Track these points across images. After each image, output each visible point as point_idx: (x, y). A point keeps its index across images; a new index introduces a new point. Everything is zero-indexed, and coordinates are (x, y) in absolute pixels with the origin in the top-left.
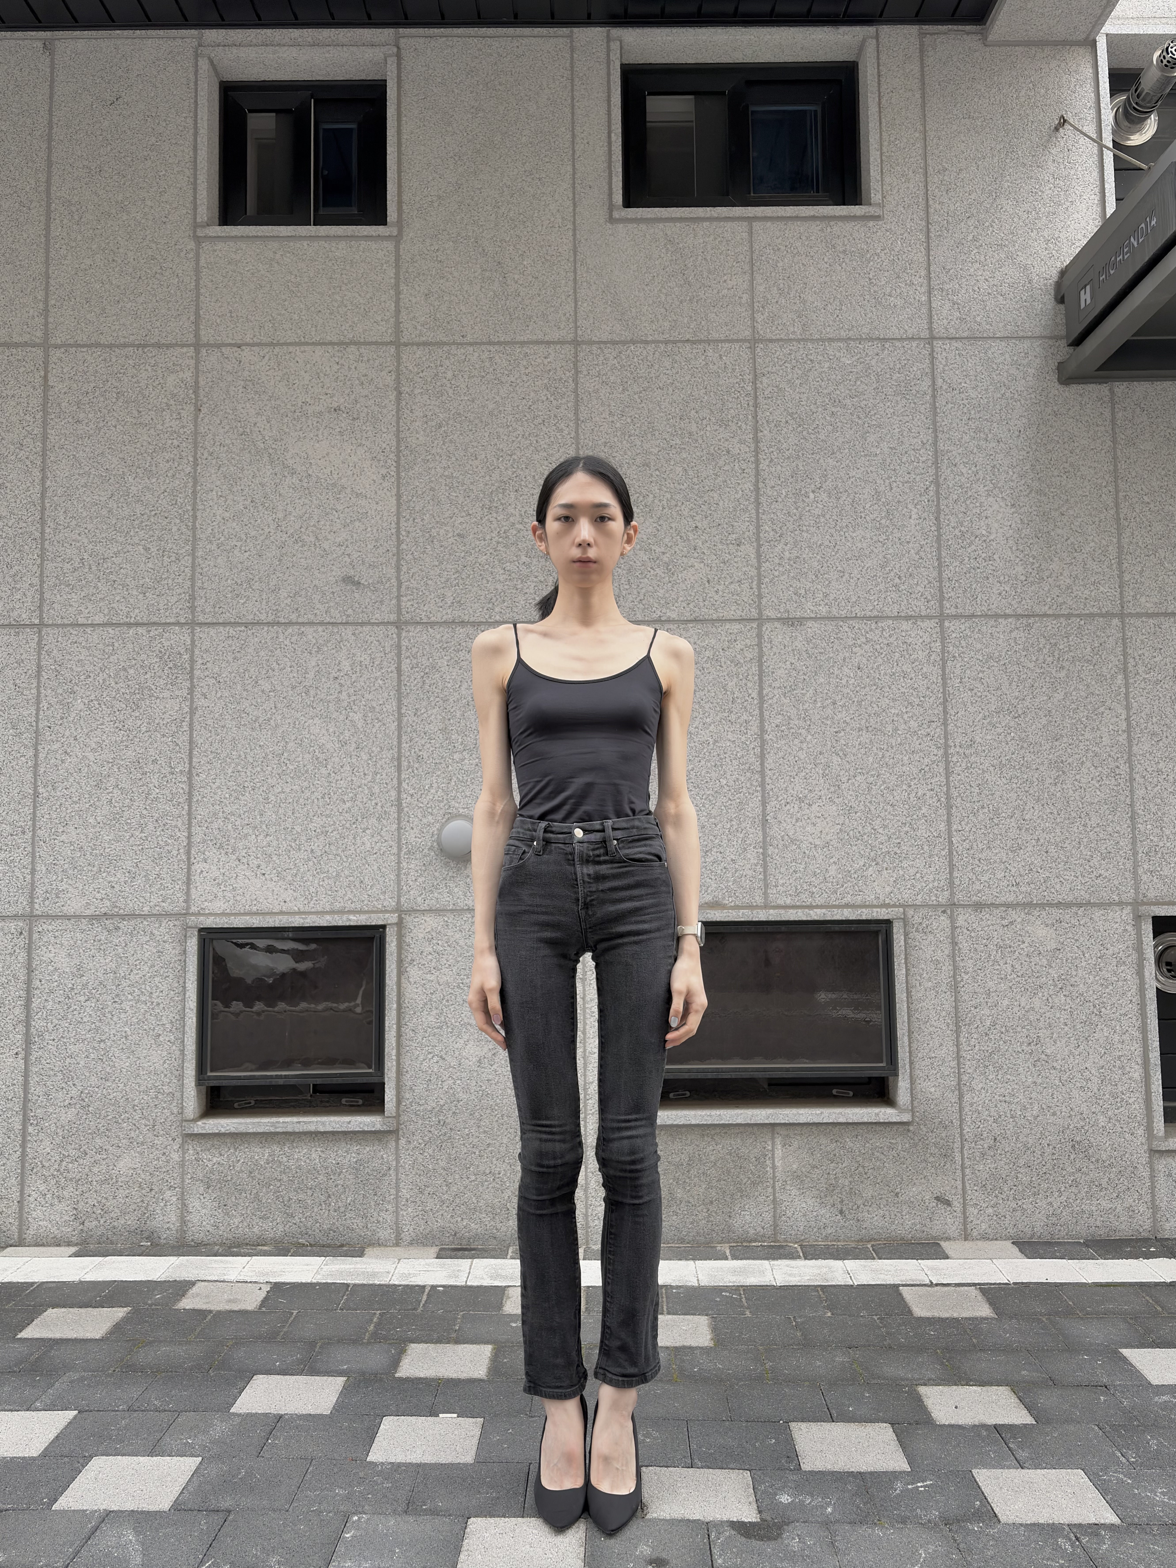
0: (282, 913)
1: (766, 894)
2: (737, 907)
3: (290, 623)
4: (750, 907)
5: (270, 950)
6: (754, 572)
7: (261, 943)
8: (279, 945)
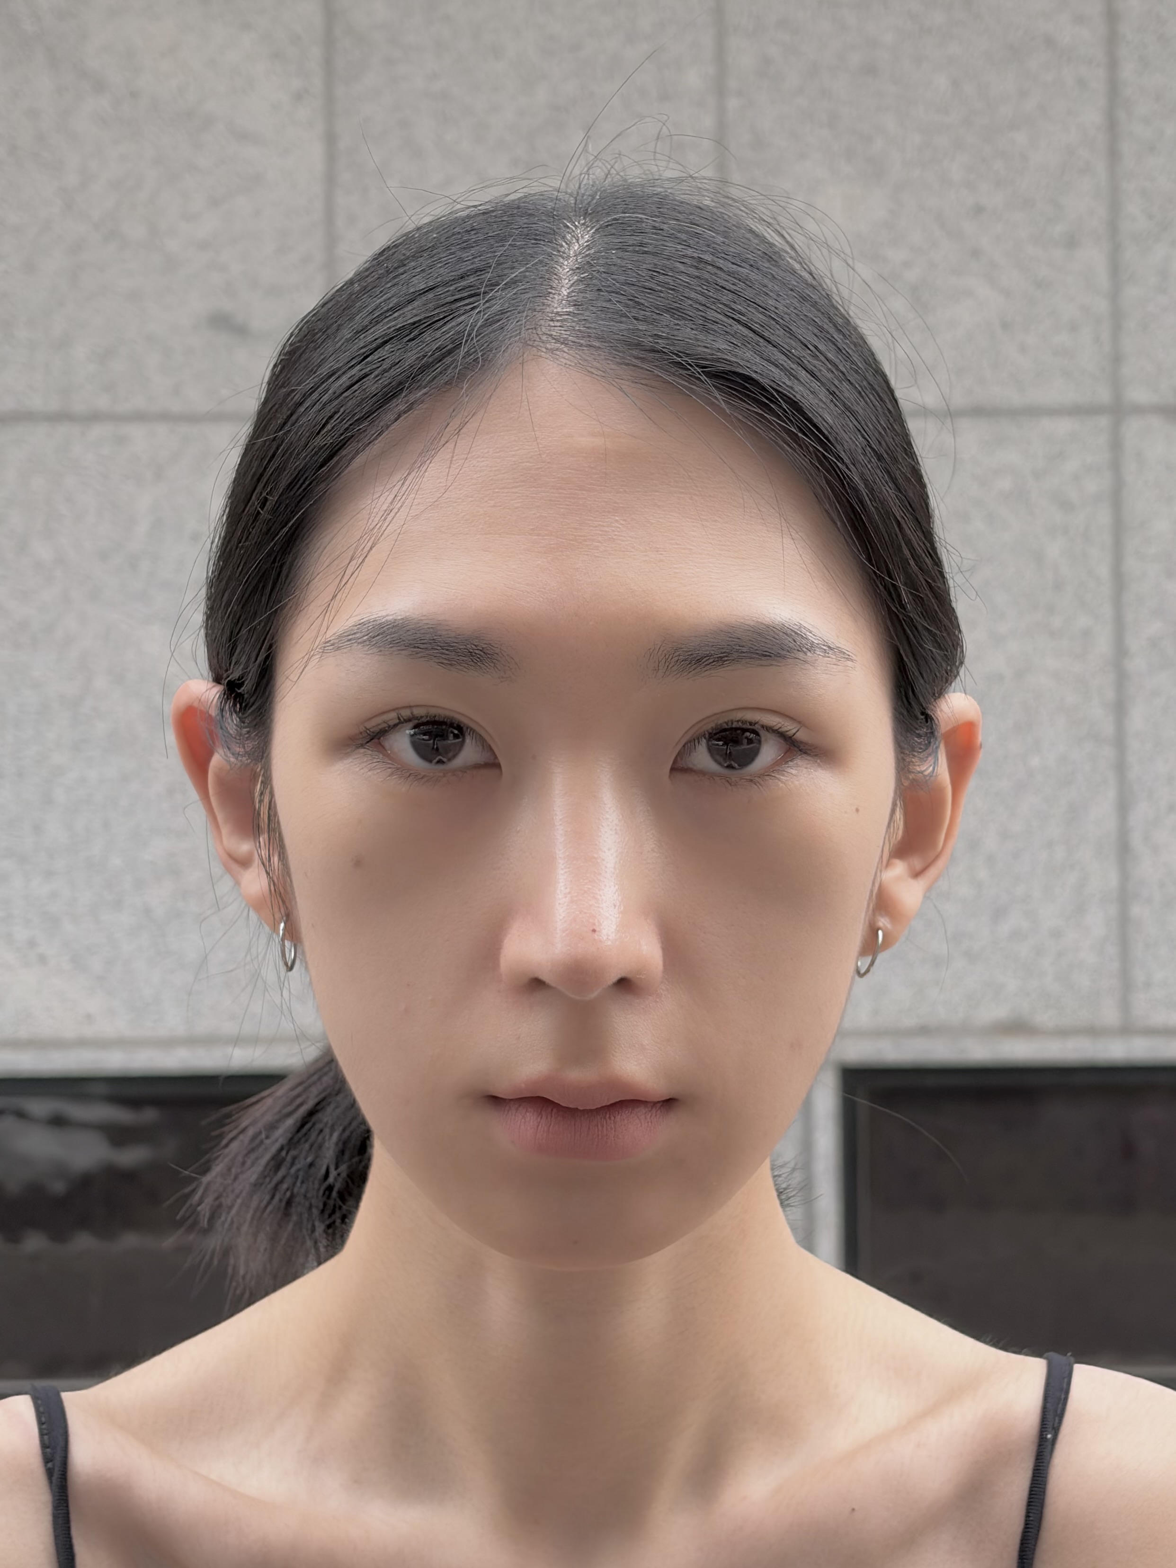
0: (82, 1043)
1: (1125, 1005)
2: (1063, 1033)
3: (94, 417)
4: (1093, 1031)
5: (58, 1122)
6: (1102, 306)
7: (39, 1107)
8: (77, 1111)
